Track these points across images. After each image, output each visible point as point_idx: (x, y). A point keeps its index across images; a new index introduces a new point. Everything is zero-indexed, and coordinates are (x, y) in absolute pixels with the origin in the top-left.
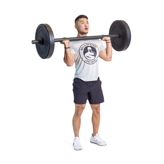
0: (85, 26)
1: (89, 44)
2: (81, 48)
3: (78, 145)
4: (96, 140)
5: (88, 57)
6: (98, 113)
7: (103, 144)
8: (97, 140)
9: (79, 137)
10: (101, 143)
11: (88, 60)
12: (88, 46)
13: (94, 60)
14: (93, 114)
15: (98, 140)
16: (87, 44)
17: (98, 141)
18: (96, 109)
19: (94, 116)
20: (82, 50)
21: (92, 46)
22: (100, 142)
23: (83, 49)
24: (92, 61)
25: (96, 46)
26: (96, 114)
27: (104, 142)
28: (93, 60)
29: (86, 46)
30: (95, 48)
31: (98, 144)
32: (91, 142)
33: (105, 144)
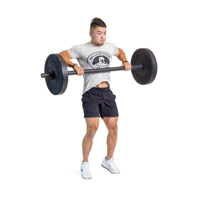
0: (102, 38)
6: (116, 134)
7: (116, 171)
8: (110, 166)
12: (100, 55)
14: (109, 135)
16: (100, 53)
18: (114, 129)
20: (91, 59)
21: (106, 56)
25: (111, 56)
26: (113, 135)
29: (98, 55)
30: (109, 58)
33: (118, 171)
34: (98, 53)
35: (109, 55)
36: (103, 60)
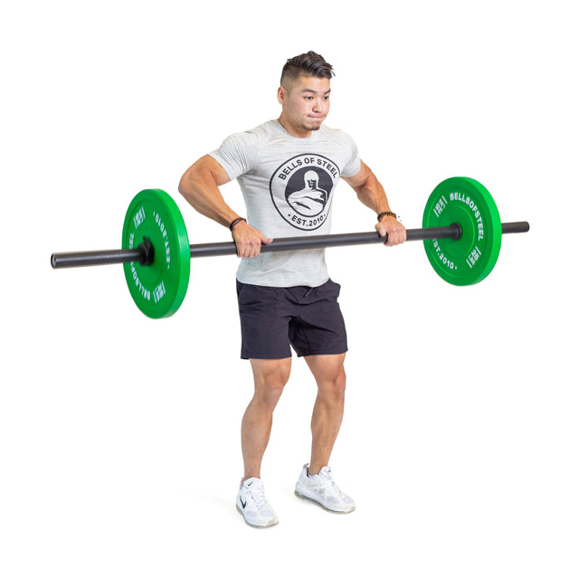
0: (315, 111)
2: (280, 172)
3: (264, 509)
4: (318, 488)
5: (298, 204)
6: (339, 396)
7: (341, 506)
8: (321, 492)
9: (259, 478)
10: (338, 502)
11: (299, 216)
13: (319, 216)
14: (321, 400)
15: (326, 492)
16: (309, 157)
17: (326, 495)
18: (334, 381)
19: (322, 407)
20: (282, 177)
21: (325, 168)
22: (331, 499)
23: (288, 177)
24: (312, 219)
25: (337, 170)
26: (330, 399)
27: (350, 501)
28: (316, 218)
30: (332, 176)
31: (325, 504)
32: (298, 494)
33: (350, 506)
34: (302, 159)
36: (315, 182)
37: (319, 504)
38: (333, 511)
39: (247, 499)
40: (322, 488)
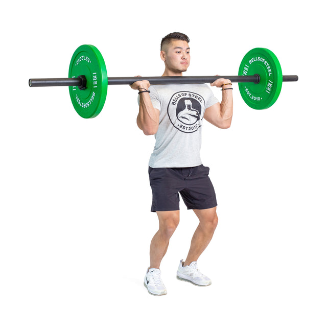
0: (183, 58)
1: (188, 93)
2: (172, 101)
3: (159, 285)
4: (189, 273)
5: (183, 117)
7: (203, 282)
8: (191, 275)
10: (201, 280)
11: (184, 125)
12: (185, 97)
13: (195, 125)
15: (194, 275)
16: (184, 93)
17: (194, 276)
20: (173, 104)
21: (194, 98)
22: (198, 278)
23: (177, 103)
24: (191, 126)
25: (202, 99)
27: (206, 278)
28: (193, 126)
29: (182, 97)
31: (194, 281)
32: (178, 278)
33: (208, 282)
34: (180, 94)
35: (199, 96)
36: (190, 105)
37: (191, 282)
38: (199, 285)
39: (150, 279)
40: (191, 273)
